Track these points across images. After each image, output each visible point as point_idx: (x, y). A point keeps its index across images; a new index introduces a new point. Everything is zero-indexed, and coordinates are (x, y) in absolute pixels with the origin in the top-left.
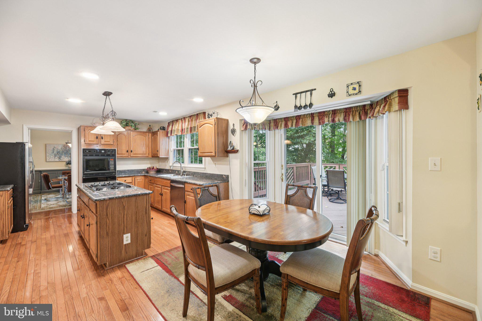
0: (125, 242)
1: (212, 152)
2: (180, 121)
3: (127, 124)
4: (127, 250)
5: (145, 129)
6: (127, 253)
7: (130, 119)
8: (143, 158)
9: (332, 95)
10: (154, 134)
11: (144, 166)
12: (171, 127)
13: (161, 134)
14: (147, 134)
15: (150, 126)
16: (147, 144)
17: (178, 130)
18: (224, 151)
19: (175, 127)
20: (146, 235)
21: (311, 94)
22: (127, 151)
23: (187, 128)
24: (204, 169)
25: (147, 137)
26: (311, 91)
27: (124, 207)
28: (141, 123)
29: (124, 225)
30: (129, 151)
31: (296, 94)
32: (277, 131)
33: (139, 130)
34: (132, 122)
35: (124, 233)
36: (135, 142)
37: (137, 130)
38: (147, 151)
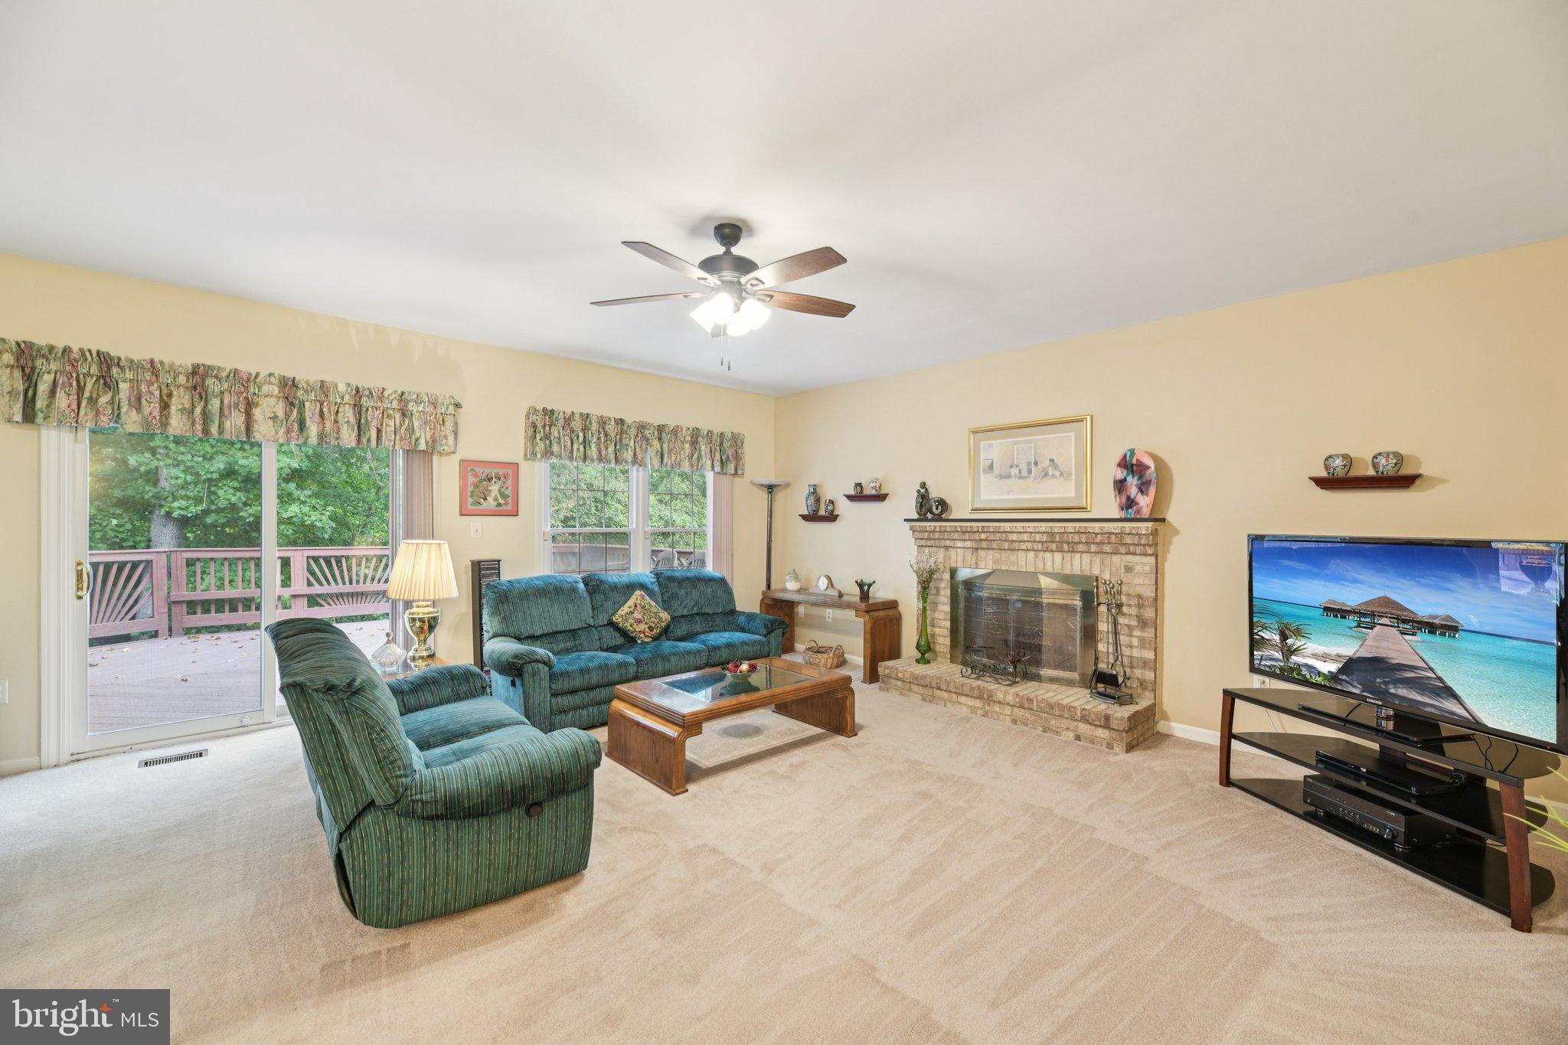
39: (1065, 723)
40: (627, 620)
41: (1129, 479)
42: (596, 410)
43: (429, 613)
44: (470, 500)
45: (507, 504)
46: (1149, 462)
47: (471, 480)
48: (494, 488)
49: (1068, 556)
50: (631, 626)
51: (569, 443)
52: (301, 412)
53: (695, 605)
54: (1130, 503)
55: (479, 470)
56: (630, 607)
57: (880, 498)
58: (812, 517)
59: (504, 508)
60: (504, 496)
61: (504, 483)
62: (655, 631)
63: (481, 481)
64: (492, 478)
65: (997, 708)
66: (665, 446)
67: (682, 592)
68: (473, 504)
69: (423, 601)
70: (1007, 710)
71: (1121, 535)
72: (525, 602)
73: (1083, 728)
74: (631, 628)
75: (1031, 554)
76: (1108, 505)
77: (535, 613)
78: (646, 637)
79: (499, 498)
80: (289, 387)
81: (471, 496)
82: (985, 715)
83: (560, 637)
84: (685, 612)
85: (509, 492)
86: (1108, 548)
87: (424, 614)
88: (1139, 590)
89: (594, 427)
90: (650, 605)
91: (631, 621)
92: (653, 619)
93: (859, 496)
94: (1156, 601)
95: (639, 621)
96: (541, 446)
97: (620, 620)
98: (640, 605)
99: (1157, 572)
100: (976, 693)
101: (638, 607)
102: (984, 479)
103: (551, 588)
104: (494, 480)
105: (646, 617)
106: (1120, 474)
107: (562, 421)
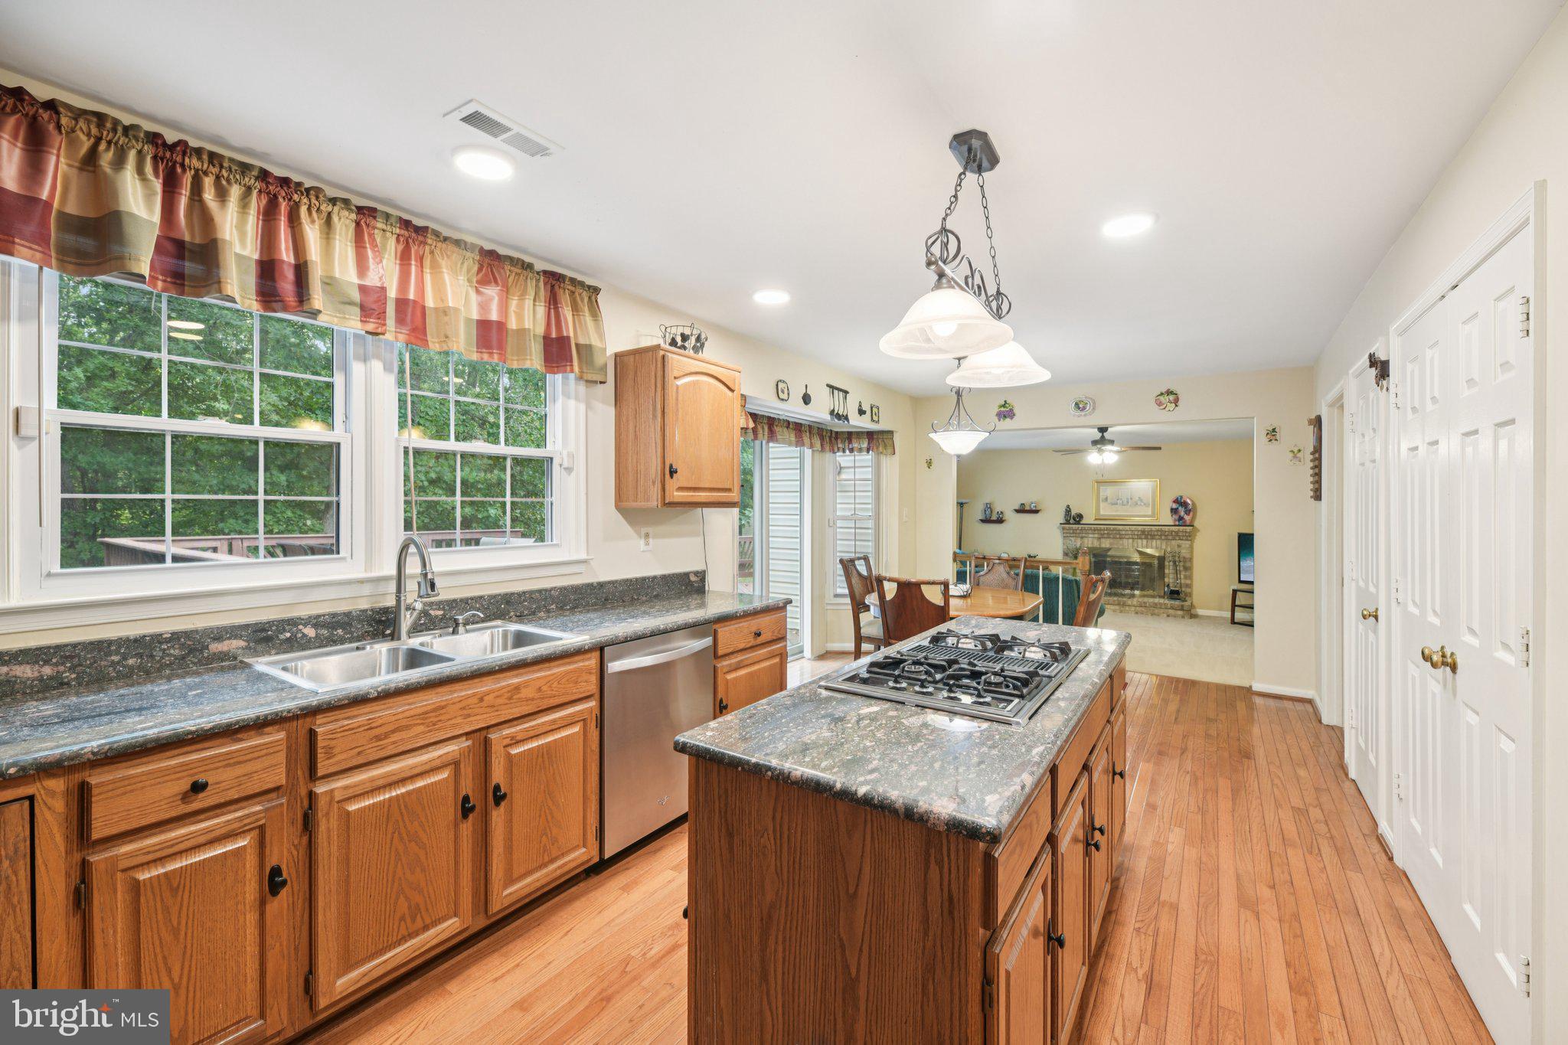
1: (729, 490)
21: (845, 398)
26: (846, 391)
39: (1162, 611)
41: (1180, 508)
46: (1189, 501)
49: (1150, 541)
54: (1181, 518)
57: (1036, 512)
58: (986, 521)
65: (1127, 608)
70: (1133, 609)
71: (1177, 533)
73: (1171, 612)
75: (1131, 541)
76: (1167, 519)
82: (1121, 612)
86: (1170, 538)
88: (1184, 555)
93: (1022, 510)
94: (1191, 560)
99: (1191, 547)
100: (1116, 602)
102: (1102, 505)
106: (1175, 506)
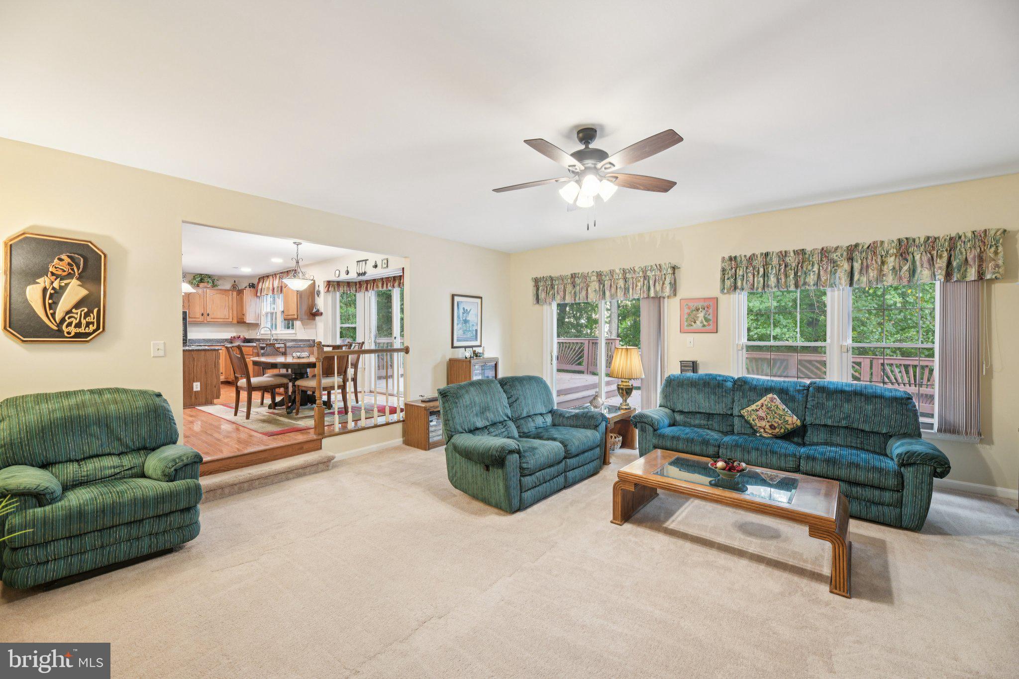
0: (195, 389)
1: (294, 315)
2: (271, 277)
3: (201, 280)
4: (197, 396)
5: (228, 286)
6: (196, 398)
7: (206, 273)
8: (226, 324)
9: (376, 266)
10: (240, 292)
11: (227, 334)
12: (261, 284)
13: (248, 294)
14: (231, 292)
15: (235, 282)
16: (230, 306)
17: (268, 288)
18: (309, 314)
19: (265, 284)
20: (215, 387)
21: (366, 263)
22: (202, 315)
23: (278, 287)
24: (294, 335)
25: (230, 297)
26: (366, 260)
27: (194, 359)
28: (222, 277)
29: (194, 375)
30: (205, 315)
31: (358, 262)
32: (366, 293)
33: (219, 287)
34: (209, 276)
35: (194, 381)
36: (213, 303)
37: (216, 288)
38: (231, 314)
40: (751, 415)
42: (775, 248)
43: (626, 386)
44: (686, 324)
45: (709, 325)
47: (687, 311)
48: (701, 315)
50: (753, 420)
51: (751, 278)
52: (604, 286)
53: (844, 419)
55: (691, 304)
56: (757, 406)
59: (707, 328)
60: (707, 320)
61: (707, 311)
62: (777, 430)
63: (692, 311)
64: (699, 309)
66: (857, 266)
67: (830, 404)
68: (687, 326)
69: (625, 379)
72: (680, 389)
74: (753, 422)
77: (685, 396)
78: (765, 432)
79: (704, 321)
80: (599, 275)
81: (686, 321)
83: (698, 416)
84: (829, 422)
85: (710, 317)
87: (624, 386)
89: (775, 261)
90: (777, 407)
91: (754, 416)
92: (777, 420)
95: (761, 419)
96: (728, 283)
97: (746, 414)
98: (767, 405)
101: (764, 407)
103: (701, 382)
104: (701, 310)
105: (769, 417)
107: (745, 262)
